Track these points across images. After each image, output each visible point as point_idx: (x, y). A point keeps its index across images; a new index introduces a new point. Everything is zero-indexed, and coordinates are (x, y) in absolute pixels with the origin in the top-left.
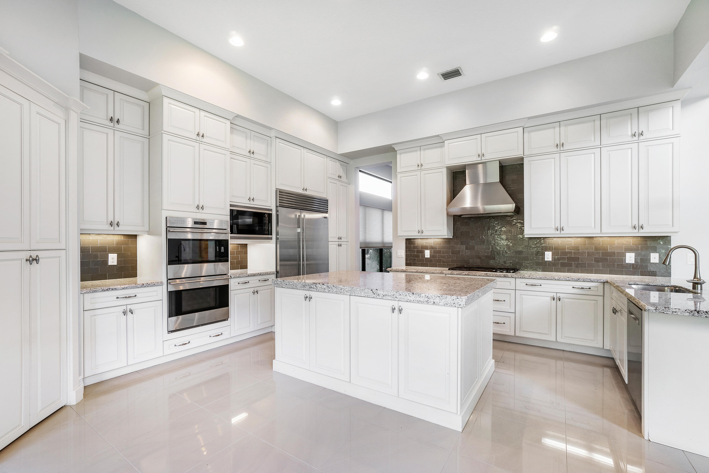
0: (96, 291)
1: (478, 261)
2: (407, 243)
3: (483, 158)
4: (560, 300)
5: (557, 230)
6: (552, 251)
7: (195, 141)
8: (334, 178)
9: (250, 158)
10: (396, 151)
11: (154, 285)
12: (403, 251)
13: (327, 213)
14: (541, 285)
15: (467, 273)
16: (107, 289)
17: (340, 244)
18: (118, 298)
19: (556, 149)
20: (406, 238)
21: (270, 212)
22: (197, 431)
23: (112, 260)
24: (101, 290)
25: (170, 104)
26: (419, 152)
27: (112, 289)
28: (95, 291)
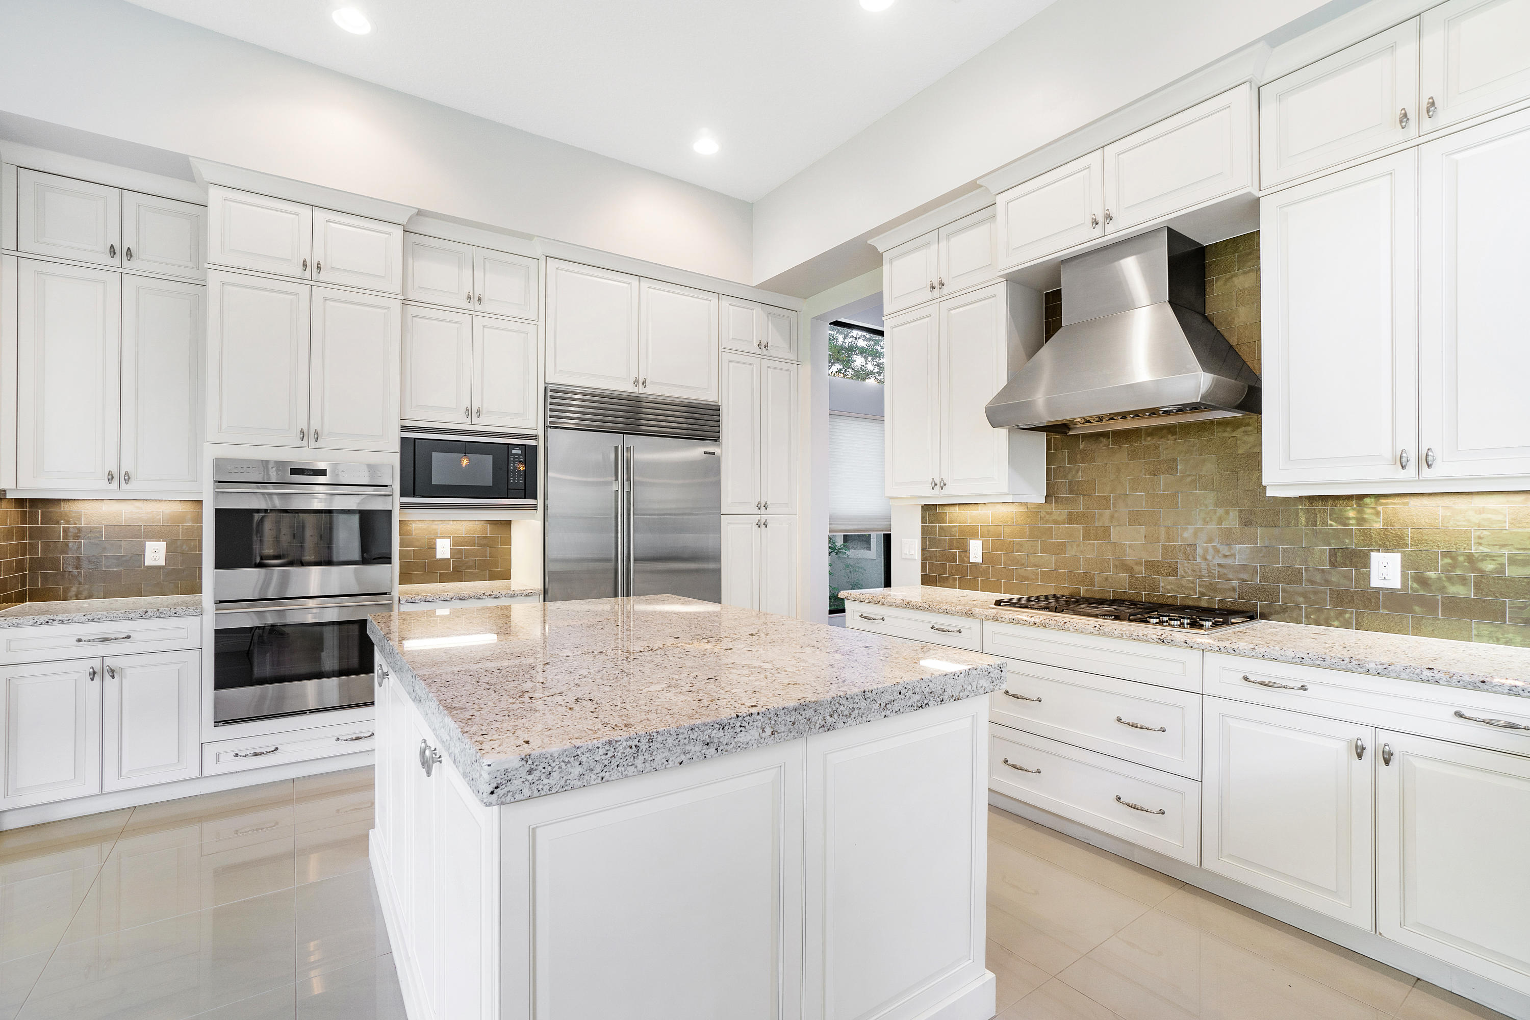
0: (18, 624)
1: (1124, 577)
2: (925, 518)
3: (1110, 228)
4: (1387, 762)
5: (1403, 467)
6: (1401, 551)
7: (299, 281)
8: (745, 350)
9: (472, 312)
10: (882, 254)
11: (175, 613)
12: (917, 540)
13: (716, 441)
14: (1303, 688)
15: (1041, 619)
16: (47, 620)
17: (763, 521)
18: (79, 640)
19: (1399, 135)
20: (923, 503)
21: (533, 443)
22: (312, 959)
23: (154, 555)
24: (31, 621)
25: (228, 200)
26: (934, 247)
27: (60, 620)
28: (16, 625)
